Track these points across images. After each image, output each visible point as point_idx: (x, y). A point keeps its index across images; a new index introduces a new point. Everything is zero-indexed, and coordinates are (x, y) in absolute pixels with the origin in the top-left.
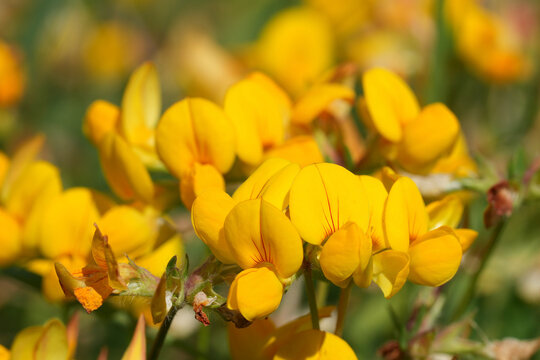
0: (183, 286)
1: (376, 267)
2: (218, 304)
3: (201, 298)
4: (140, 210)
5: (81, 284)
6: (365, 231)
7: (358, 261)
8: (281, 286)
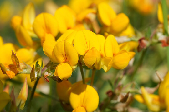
0: (41, 70)
1: (102, 63)
2: (52, 75)
3: (47, 74)
4: (29, 49)
5: (8, 70)
6: (98, 51)
7: (96, 59)
8: (72, 69)
